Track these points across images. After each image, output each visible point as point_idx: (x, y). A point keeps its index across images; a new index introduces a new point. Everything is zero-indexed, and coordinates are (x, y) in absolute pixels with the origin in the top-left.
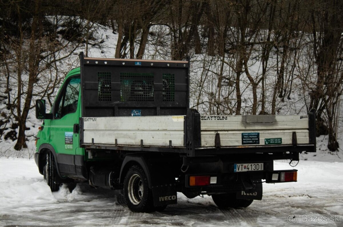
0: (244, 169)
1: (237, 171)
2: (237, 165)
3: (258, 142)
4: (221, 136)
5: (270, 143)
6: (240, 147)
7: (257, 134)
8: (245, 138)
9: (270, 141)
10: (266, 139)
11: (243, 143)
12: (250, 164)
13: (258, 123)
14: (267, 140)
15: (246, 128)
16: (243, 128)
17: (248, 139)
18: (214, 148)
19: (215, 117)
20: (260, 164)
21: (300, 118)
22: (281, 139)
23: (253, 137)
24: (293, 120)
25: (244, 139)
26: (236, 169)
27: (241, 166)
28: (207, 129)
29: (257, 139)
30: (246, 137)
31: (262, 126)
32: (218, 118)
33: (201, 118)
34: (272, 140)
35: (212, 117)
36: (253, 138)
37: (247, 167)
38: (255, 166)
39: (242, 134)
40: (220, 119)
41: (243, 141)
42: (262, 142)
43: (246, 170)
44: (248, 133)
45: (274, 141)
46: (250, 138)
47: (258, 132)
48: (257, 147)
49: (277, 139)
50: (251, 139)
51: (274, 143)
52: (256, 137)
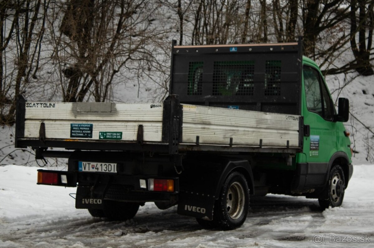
0: (92, 169)
1: (83, 170)
2: (83, 163)
3: (90, 135)
4: (46, 126)
5: (105, 138)
6: (68, 140)
7: (89, 126)
8: (74, 130)
9: (106, 135)
10: (101, 132)
11: (71, 136)
12: (99, 164)
13: (92, 112)
14: (103, 133)
15: (75, 117)
16: (73, 118)
17: (77, 131)
18: (38, 139)
19: (41, 104)
20: (112, 164)
21: (150, 106)
22: (121, 133)
23: (85, 129)
24: (140, 110)
25: (73, 131)
26: (81, 167)
27: (87, 165)
28: (31, 118)
29: (89, 132)
30: (76, 129)
31: (97, 116)
32: (45, 105)
33: (26, 105)
34: (109, 134)
35: (37, 104)
37: (95, 166)
38: (106, 166)
39: (71, 125)
40: (47, 107)
41: (71, 133)
42: (96, 136)
43: (95, 170)
44: (79, 124)
45: (112, 135)
46: (81, 130)
47: (91, 123)
48: (89, 141)
49: (116, 133)
50: (81, 132)
51: (112, 138)
52: (88, 129)
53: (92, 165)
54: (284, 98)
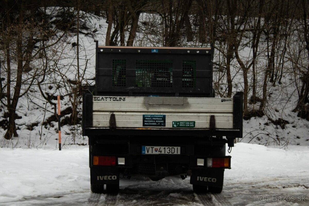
0: (155, 152)
1: (146, 153)
2: (146, 147)
3: (164, 124)
4: (117, 117)
5: (179, 126)
6: (140, 129)
7: (162, 116)
8: (147, 120)
9: (179, 124)
10: (174, 122)
11: (144, 125)
12: (162, 147)
13: (165, 105)
14: (176, 123)
15: (148, 109)
16: (146, 110)
17: (150, 121)
18: (108, 128)
19: (110, 98)
20: (176, 148)
21: (221, 101)
22: (194, 122)
24: (211, 103)
25: (145, 121)
26: (145, 151)
27: (151, 149)
28: (100, 110)
29: (163, 121)
30: (149, 119)
31: (170, 108)
32: (114, 99)
34: (182, 123)
35: (106, 98)
36: (157, 120)
37: (158, 149)
39: (144, 116)
40: (117, 100)
41: (144, 122)
42: (169, 124)
43: (158, 153)
44: (151, 115)
45: (185, 124)
46: (153, 120)
47: (164, 114)
48: (162, 129)
49: (189, 122)
50: (154, 121)
51: (185, 127)
52: (161, 119)
53: (155, 149)
54: (199, 90)
